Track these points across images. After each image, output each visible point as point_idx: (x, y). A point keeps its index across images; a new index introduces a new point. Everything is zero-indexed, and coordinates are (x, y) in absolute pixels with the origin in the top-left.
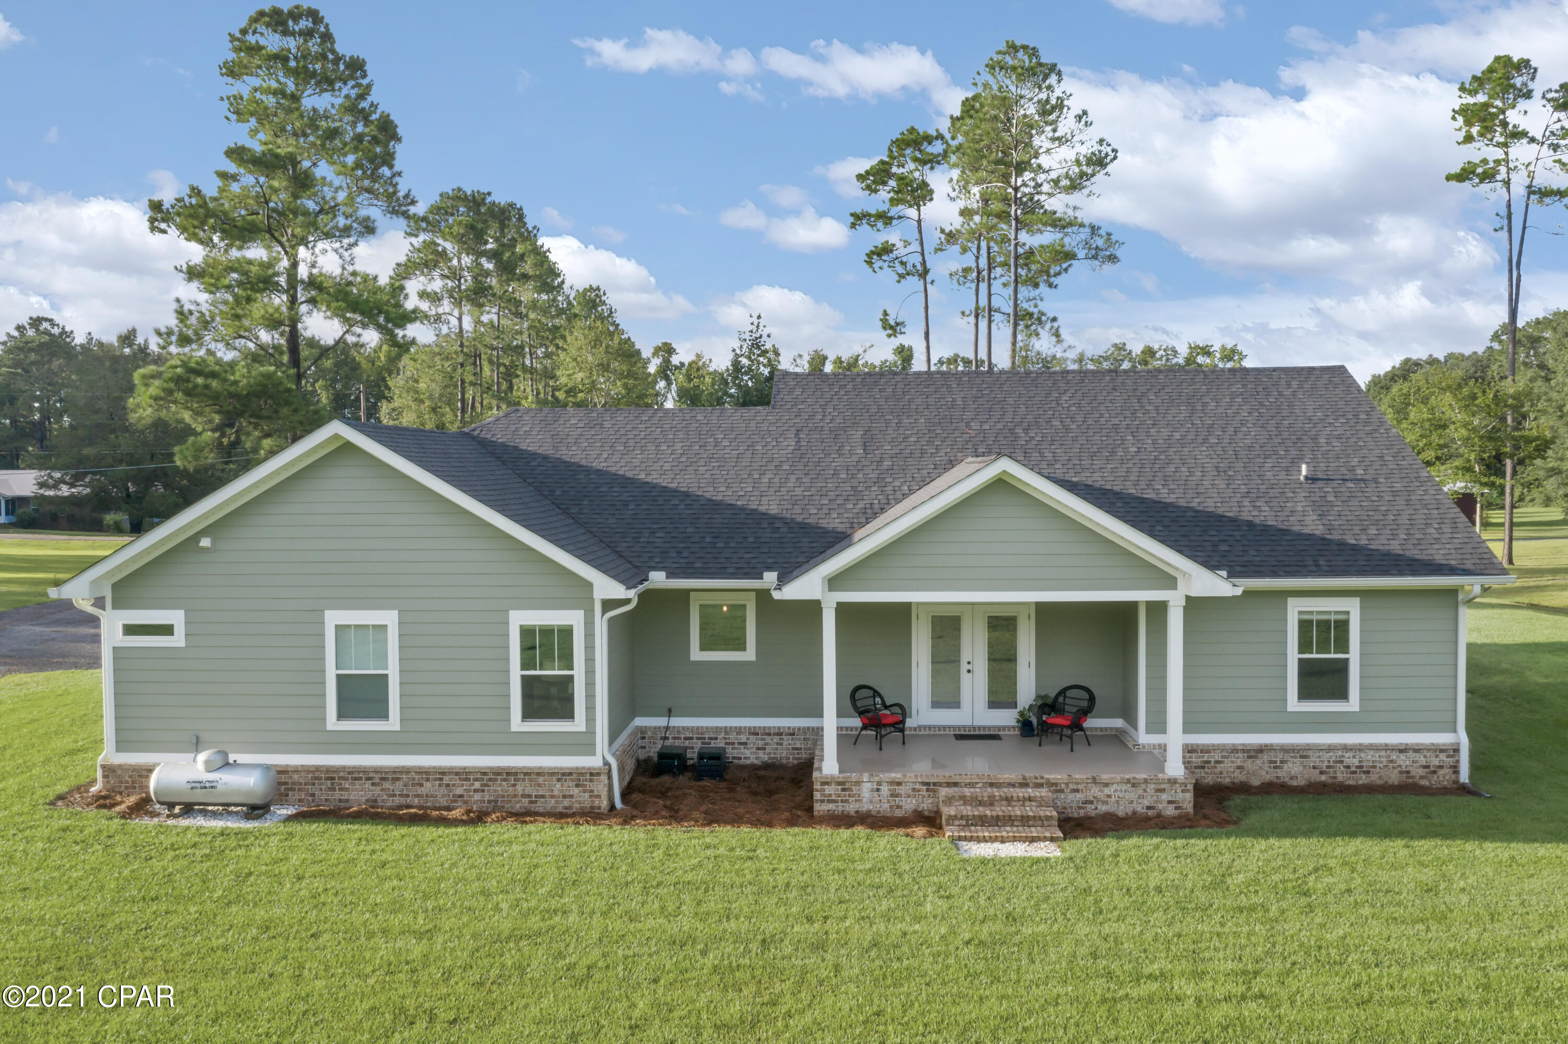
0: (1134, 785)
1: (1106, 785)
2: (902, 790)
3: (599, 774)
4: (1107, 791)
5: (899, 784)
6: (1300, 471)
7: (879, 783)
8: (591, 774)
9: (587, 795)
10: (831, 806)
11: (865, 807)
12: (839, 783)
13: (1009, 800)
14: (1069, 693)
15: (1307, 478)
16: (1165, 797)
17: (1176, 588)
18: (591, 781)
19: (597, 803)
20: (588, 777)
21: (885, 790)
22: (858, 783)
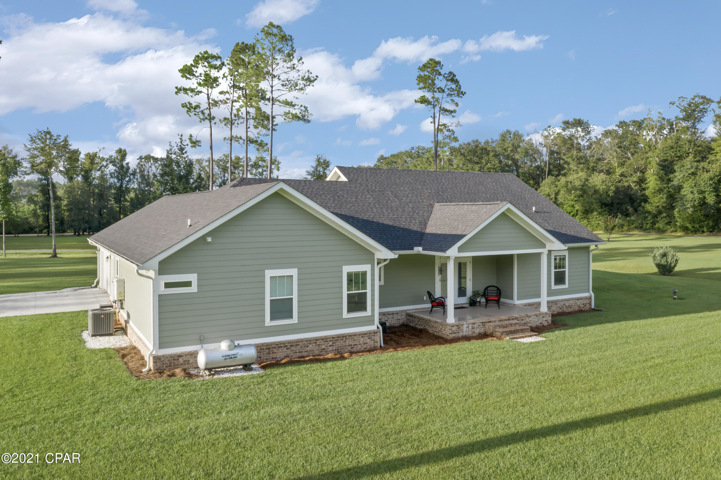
0: (537, 316)
1: (530, 317)
2: (475, 326)
3: (377, 333)
4: (530, 319)
5: (474, 324)
6: (532, 209)
7: (469, 324)
8: (374, 333)
9: (372, 342)
10: (454, 335)
11: (465, 334)
12: (457, 326)
13: (511, 325)
14: (489, 289)
15: (535, 211)
16: (544, 319)
17: (545, 248)
18: (374, 336)
19: (376, 345)
20: (373, 334)
21: (470, 326)
22: (462, 325)
